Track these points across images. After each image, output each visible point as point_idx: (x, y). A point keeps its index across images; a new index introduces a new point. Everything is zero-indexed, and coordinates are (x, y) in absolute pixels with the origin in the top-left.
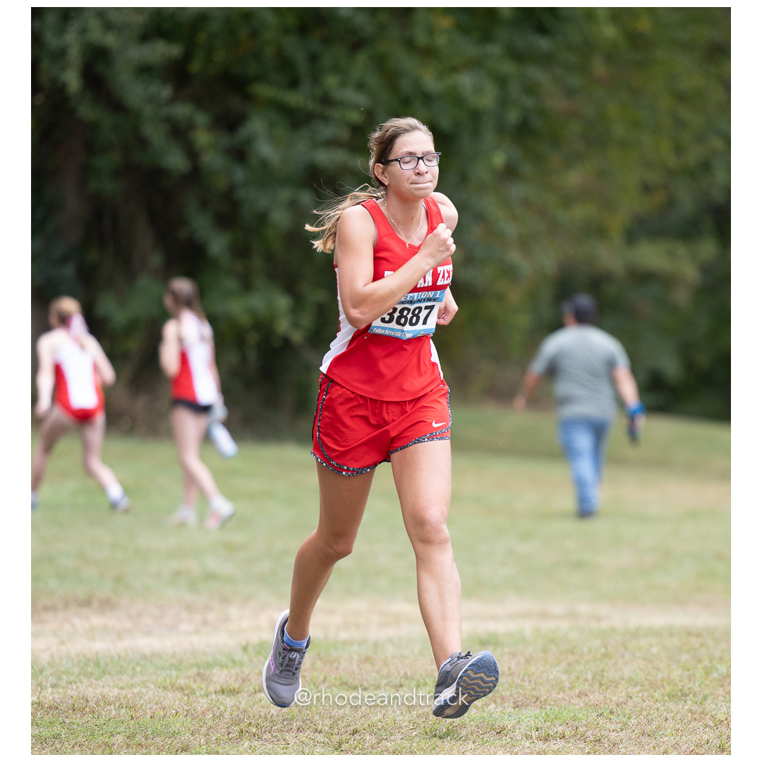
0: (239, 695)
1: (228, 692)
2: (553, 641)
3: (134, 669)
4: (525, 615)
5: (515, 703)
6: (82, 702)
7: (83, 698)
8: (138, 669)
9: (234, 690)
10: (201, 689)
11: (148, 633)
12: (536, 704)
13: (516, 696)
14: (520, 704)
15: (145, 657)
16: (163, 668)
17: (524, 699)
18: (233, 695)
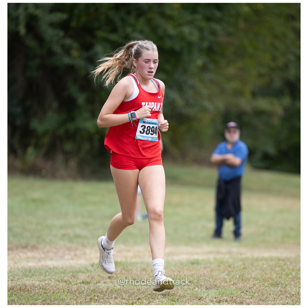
0: (90, 284)
1: (85, 283)
2: (222, 262)
3: (46, 273)
4: (210, 253)
5: (206, 287)
6: (24, 286)
7: (24, 285)
8: (47, 273)
9: (88, 282)
10: (74, 282)
11: (52, 259)
12: (215, 288)
13: (206, 285)
14: (208, 288)
15: (50, 269)
16: (58, 273)
17: (210, 286)
18: (87, 284)
